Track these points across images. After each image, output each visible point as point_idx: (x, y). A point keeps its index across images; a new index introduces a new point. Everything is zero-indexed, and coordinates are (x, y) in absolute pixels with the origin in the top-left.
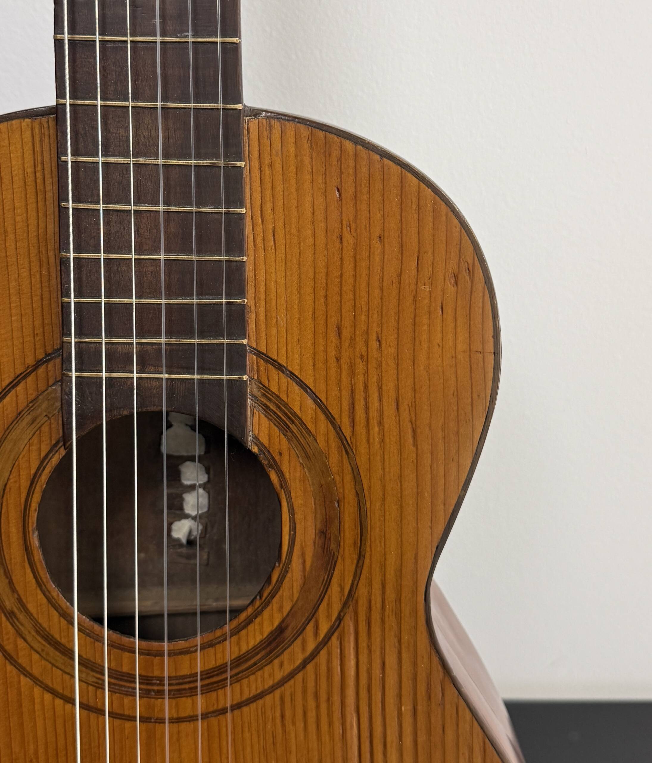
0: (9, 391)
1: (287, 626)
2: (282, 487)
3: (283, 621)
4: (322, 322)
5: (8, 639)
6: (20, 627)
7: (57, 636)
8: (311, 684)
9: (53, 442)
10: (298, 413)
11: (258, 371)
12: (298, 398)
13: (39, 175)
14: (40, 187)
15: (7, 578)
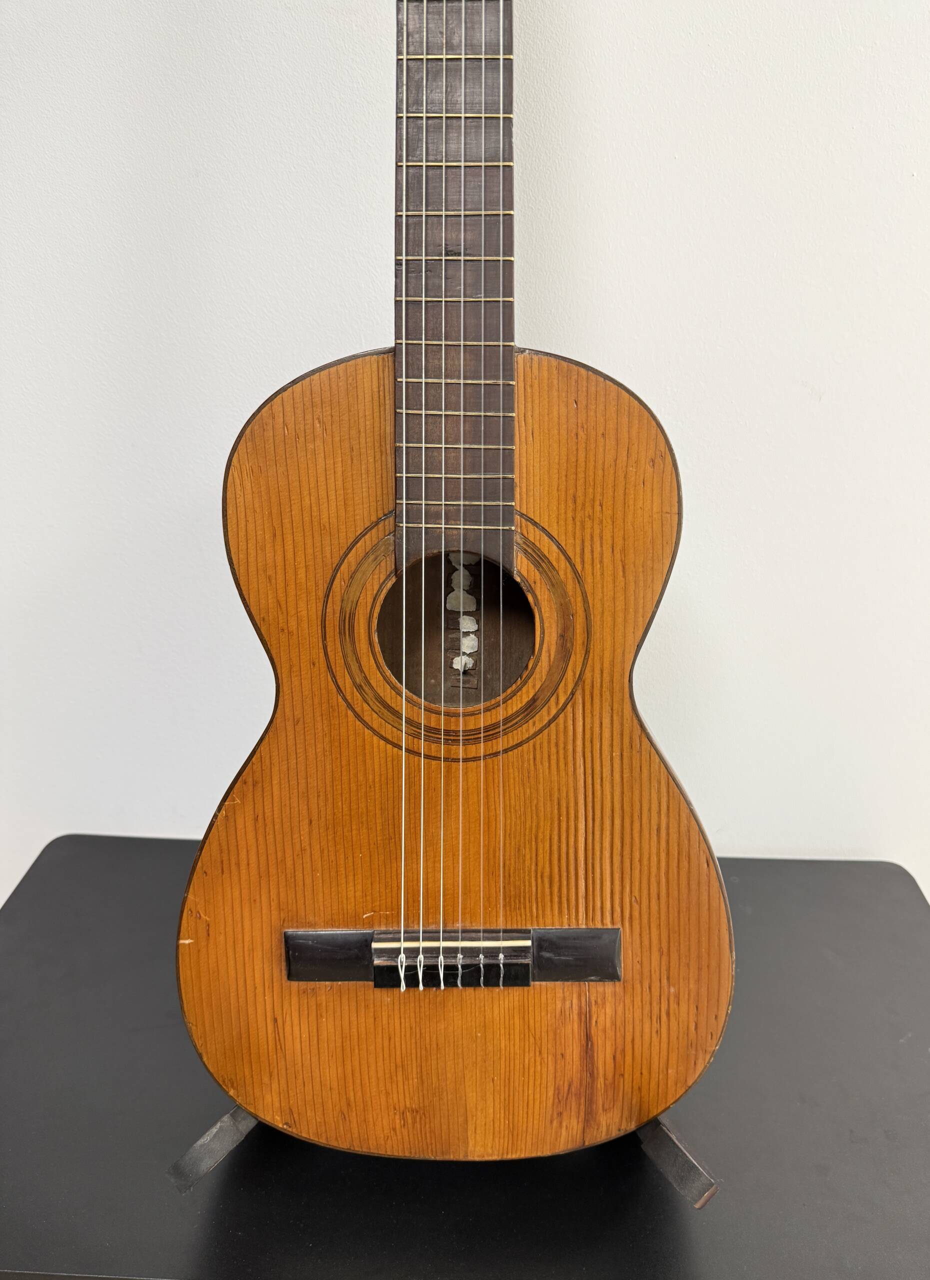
0: (360, 539)
1: (538, 698)
2: (535, 605)
3: (535, 695)
4: (563, 493)
5: (358, 704)
6: (366, 696)
7: (389, 702)
8: (553, 737)
9: (388, 573)
10: (547, 555)
11: (521, 527)
12: (547, 545)
13: (381, 393)
14: (382, 401)
15: (357, 662)
